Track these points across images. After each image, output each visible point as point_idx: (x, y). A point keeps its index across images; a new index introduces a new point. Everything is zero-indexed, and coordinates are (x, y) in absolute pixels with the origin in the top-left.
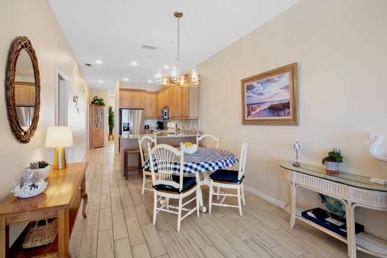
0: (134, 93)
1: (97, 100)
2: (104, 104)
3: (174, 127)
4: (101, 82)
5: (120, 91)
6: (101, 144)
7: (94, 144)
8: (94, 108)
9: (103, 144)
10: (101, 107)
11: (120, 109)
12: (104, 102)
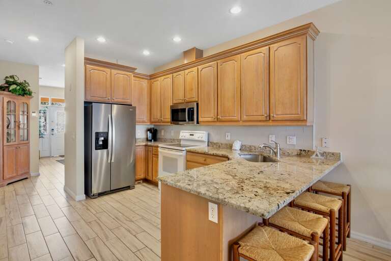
0: (114, 72)
1: (14, 83)
2: (30, 94)
3: (205, 139)
4: (33, 38)
5: (85, 63)
6: (22, 175)
7: (7, 176)
8: (6, 100)
9: (28, 173)
10: (23, 99)
11: (85, 103)
12: (31, 88)
